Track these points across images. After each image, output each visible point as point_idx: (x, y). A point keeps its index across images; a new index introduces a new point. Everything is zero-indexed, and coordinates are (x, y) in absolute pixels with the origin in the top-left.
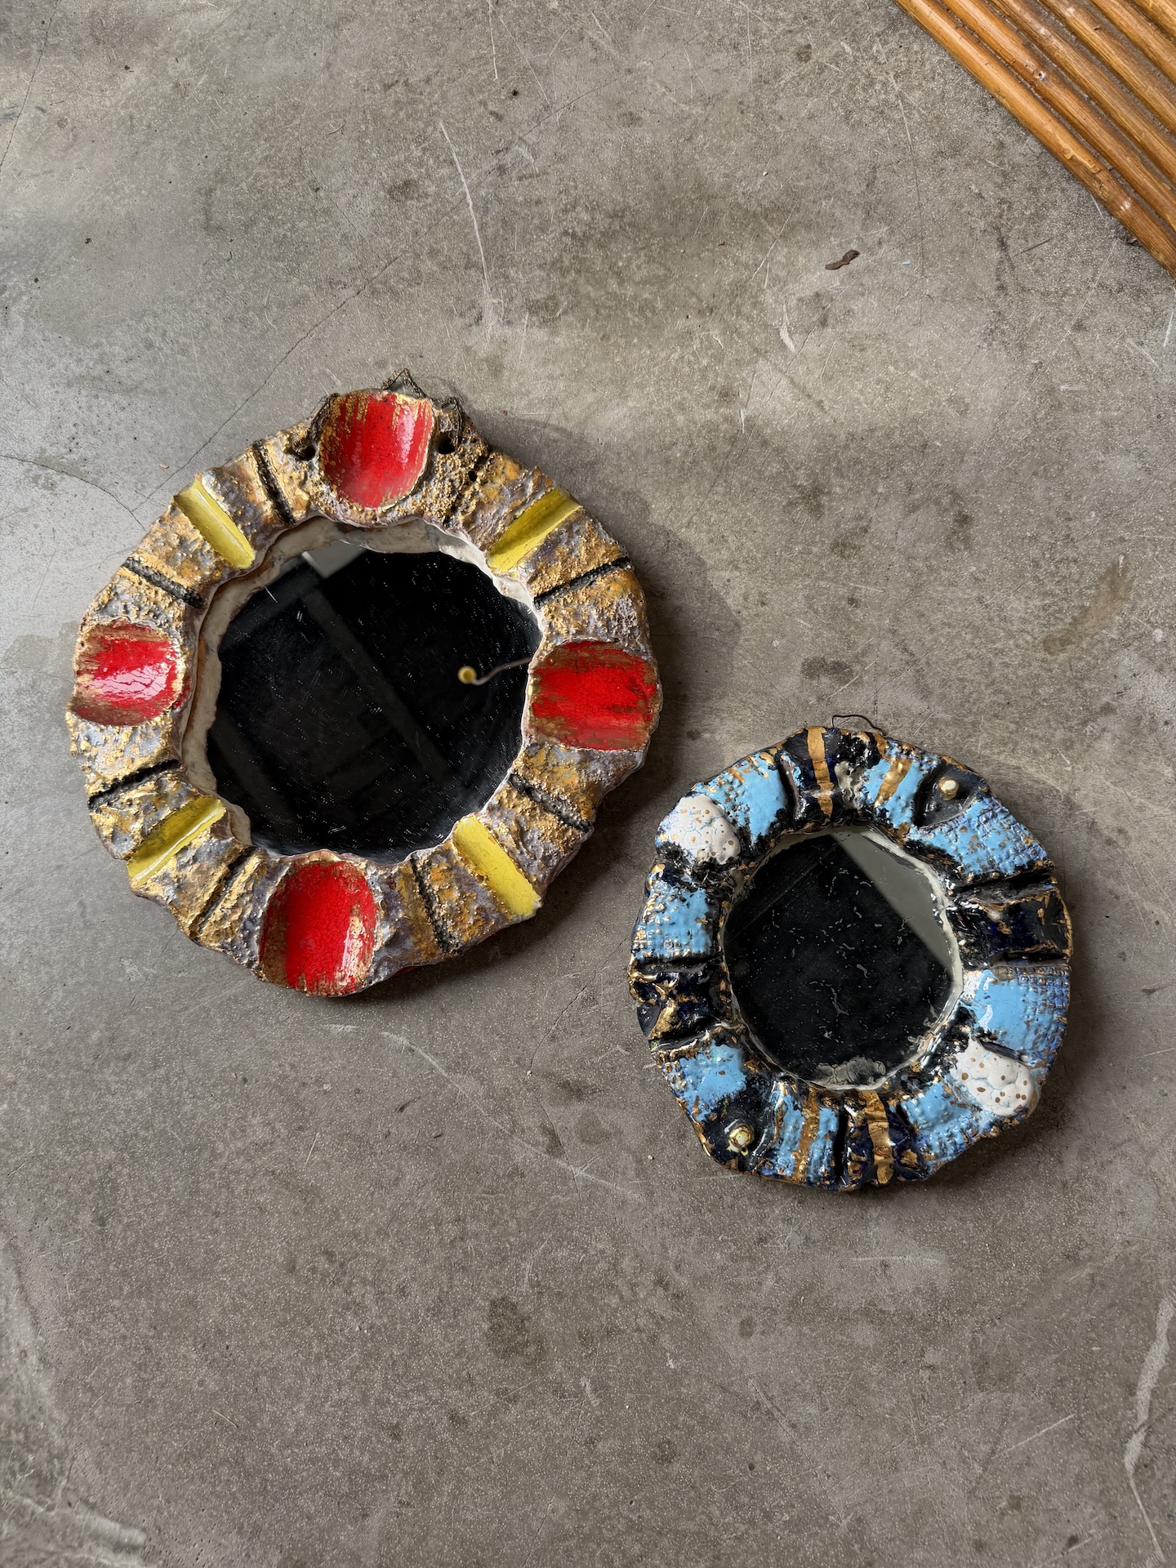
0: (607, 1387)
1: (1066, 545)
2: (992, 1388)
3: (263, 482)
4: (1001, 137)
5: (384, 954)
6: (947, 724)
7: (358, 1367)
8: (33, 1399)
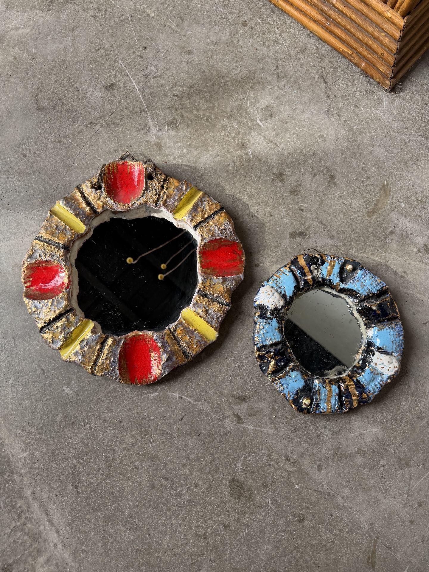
0: (277, 501)
1: (367, 180)
2: (404, 468)
3: (84, 200)
4: (317, 45)
5: (166, 364)
6: (341, 247)
7: (186, 517)
8: (63, 561)
